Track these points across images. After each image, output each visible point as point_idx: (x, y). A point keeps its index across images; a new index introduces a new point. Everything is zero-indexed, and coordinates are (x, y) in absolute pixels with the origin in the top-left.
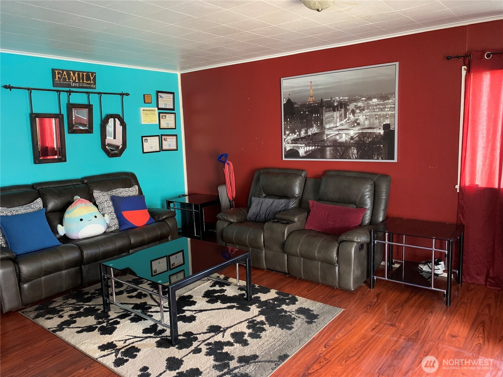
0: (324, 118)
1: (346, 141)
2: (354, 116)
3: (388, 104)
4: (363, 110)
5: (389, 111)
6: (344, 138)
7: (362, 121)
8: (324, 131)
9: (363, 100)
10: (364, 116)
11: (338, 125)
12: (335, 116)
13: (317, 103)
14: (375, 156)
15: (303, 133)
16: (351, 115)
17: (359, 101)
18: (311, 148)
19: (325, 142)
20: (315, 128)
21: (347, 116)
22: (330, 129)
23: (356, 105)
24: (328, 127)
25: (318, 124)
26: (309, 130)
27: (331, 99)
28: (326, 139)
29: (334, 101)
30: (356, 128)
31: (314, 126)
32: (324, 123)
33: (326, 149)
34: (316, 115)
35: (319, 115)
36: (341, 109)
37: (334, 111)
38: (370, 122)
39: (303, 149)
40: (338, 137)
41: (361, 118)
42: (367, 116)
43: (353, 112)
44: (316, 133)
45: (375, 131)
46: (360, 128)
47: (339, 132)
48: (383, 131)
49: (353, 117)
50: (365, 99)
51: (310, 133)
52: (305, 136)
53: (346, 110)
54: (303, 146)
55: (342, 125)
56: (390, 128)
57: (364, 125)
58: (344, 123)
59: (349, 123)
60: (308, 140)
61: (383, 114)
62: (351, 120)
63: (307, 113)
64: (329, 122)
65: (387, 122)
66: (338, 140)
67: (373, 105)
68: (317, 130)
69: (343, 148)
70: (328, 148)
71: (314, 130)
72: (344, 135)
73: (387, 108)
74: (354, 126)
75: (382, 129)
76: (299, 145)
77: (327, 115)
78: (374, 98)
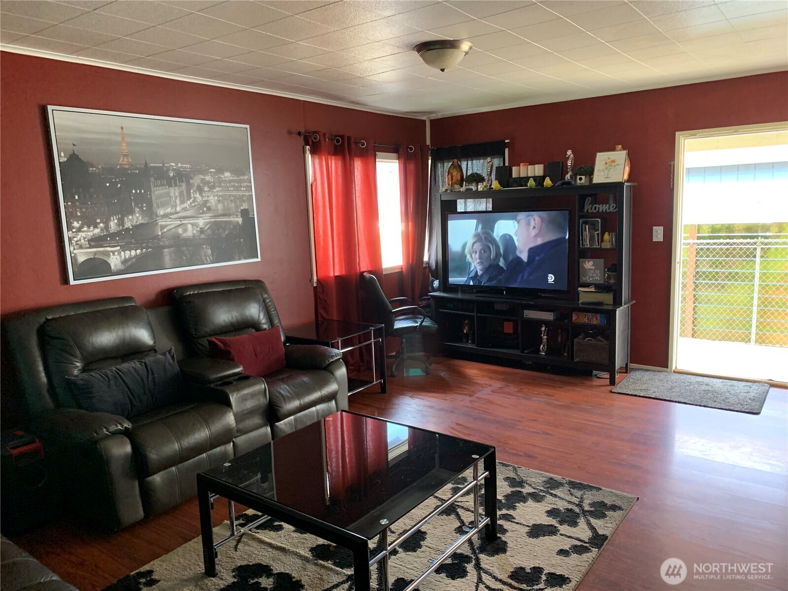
0: (153, 198)
1: (194, 236)
2: (202, 197)
3: (244, 181)
4: (214, 187)
5: (245, 191)
6: (190, 232)
7: (214, 203)
8: (156, 221)
9: (211, 172)
10: (215, 197)
11: (178, 209)
12: (172, 194)
13: (137, 169)
14: (236, 256)
16: (197, 194)
17: (206, 174)
19: (159, 239)
20: (138, 215)
21: (192, 196)
22: (166, 216)
23: (203, 180)
24: (162, 214)
25: (142, 207)
27: (163, 164)
28: (160, 234)
29: (168, 169)
30: (207, 215)
31: (136, 212)
32: (155, 205)
33: (162, 252)
34: (138, 191)
35: (143, 191)
36: (181, 184)
37: (170, 186)
38: (224, 206)
39: (118, 257)
40: (180, 231)
41: (213, 200)
42: (220, 196)
43: (200, 190)
44: (142, 224)
45: (231, 219)
46: (211, 215)
47: (181, 221)
48: (241, 219)
49: (200, 198)
50: (215, 170)
53: (189, 186)
54: (116, 251)
55: (185, 209)
56: (249, 215)
57: (218, 210)
58: (188, 207)
59: (195, 206)
60: (125, 238)
61: (239, 195)
62: (197, 202)
63: (119, 185)
64: (164, 205)
65: (245, 206)
66: (181, 234)
67: (225, 182)
68: (143, 218)
69: (190, 248)
70: (166, 250)
71: (135, 219)
72: (190, 227)
73: (243, 187)
74: (203, 213)
75: (240, 216)
77: (158, 192)
78: (227, 171)
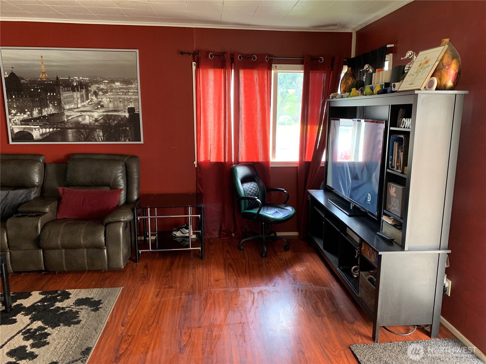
0: (62, 98)
1: (90, 123)
2: (98, 98)
3: (132, 88)
4: (107, 92)
5: (133, 95)
6: (87, 120)
7: (106, 103)
8: (64, 112)
9: (105, 83)
10: (107, 98)
11: (79, 106)
12: (75, 96)
13: (51, 81)
14: (122, 138)
15: (36, 113)
16: (93, 96)
17: (101, 83)
18: (48, 130)
19: (65, 123)
20: (51, 108)
21: (90, 98)
22: (70, 110)
23: (98, 87)
24: (68, 108)
25: (54, 103)
26: (43, 110)
27: (69, 77)
28: (66, 120)
29: (73, 81)
30: (100, 110)
31: (50, 106)
32: (63, 103)
33: (68, 131)
34: (52, 94)
35: (55, 94)
36: (82, 90)
37: (74, 91)
38: (114, 105)
39: (38, 132)
40: (80, 119)
41: (105, 101)
42: (111, 99)
43: (96, 94)
44: (53, 114)
45: (120, 114)
46: (104, 110)
47: (81, 113)
48: (128, 114)
49: (96, 99)
50: (108, 81)
51: (45, 113)
52: (39, 116)
53: (88, 92)
54: (37, 128)
55: (84, 106)
56: (135, 111)
57: (109, 107)
58: (86, 105)
59: (92, 104)
60: (43, 121)
61: (127, 98)
62: (93, 102)
63: (39, 90)
64: (69, 103)
65: (132, 105)
66: (81, 122)
67: (117, 89)
68: (54, 110)
69: (87, 130)
70: (70, 130)
71: (49, 110)
72: (87, 117)
73: (131, 92)
74: (98, 108)
75: (127, 112)
76: (32, 126)
77: (65, 95)
78: (117, 81)
